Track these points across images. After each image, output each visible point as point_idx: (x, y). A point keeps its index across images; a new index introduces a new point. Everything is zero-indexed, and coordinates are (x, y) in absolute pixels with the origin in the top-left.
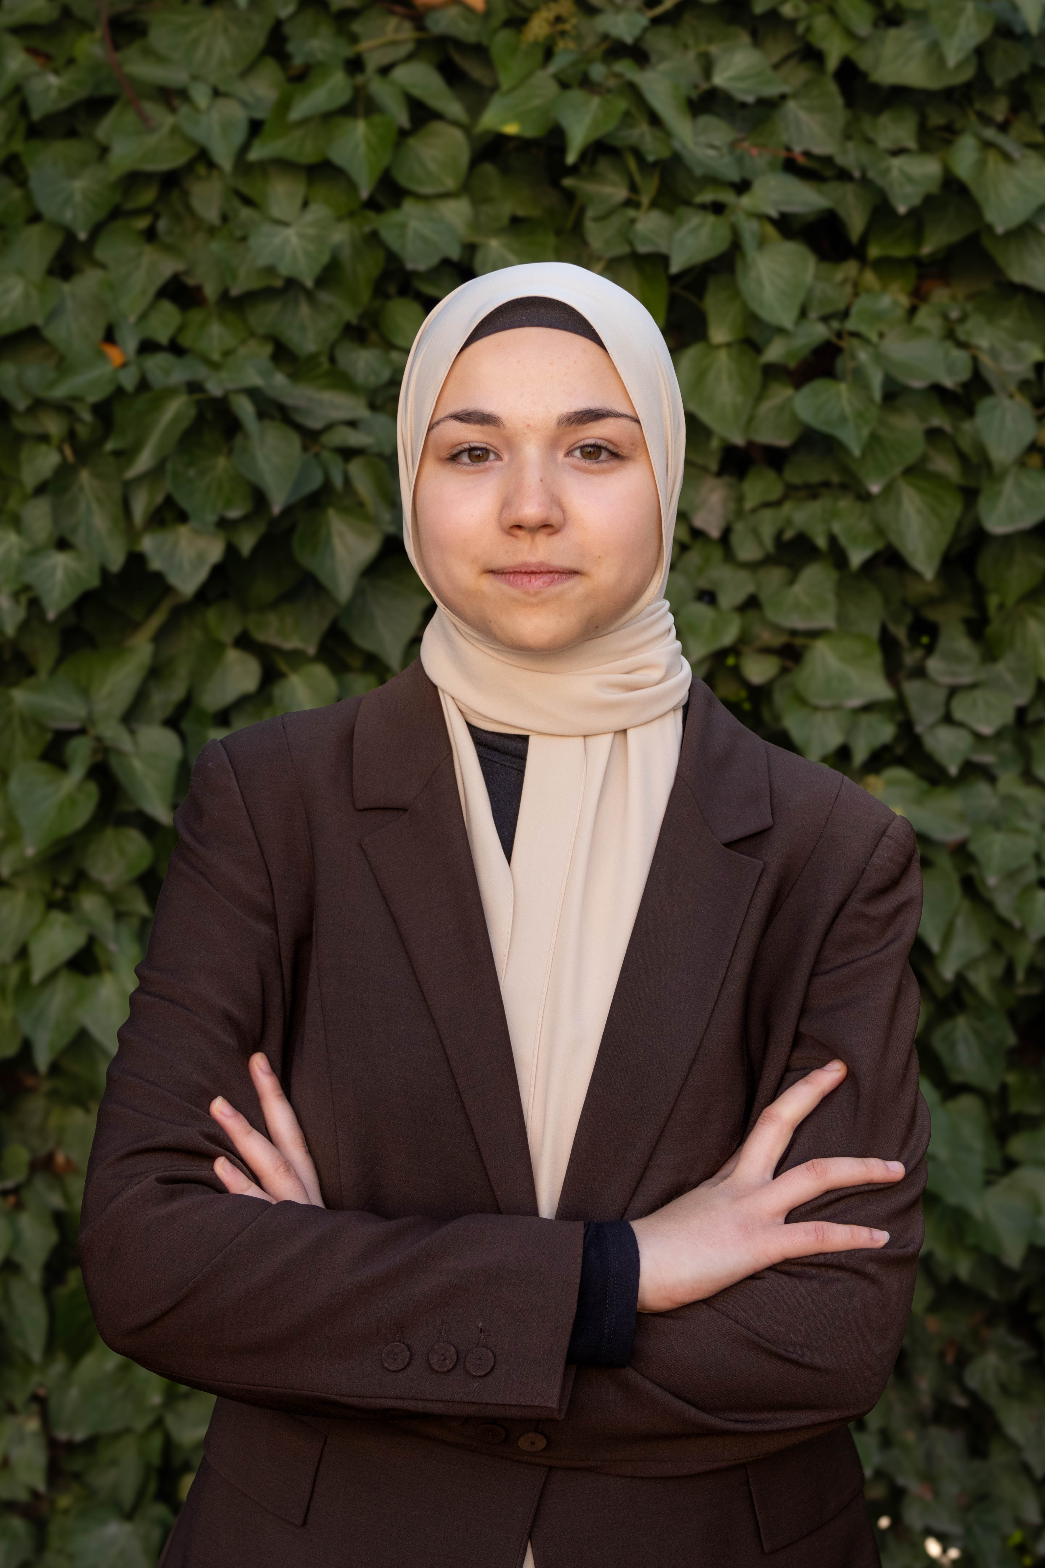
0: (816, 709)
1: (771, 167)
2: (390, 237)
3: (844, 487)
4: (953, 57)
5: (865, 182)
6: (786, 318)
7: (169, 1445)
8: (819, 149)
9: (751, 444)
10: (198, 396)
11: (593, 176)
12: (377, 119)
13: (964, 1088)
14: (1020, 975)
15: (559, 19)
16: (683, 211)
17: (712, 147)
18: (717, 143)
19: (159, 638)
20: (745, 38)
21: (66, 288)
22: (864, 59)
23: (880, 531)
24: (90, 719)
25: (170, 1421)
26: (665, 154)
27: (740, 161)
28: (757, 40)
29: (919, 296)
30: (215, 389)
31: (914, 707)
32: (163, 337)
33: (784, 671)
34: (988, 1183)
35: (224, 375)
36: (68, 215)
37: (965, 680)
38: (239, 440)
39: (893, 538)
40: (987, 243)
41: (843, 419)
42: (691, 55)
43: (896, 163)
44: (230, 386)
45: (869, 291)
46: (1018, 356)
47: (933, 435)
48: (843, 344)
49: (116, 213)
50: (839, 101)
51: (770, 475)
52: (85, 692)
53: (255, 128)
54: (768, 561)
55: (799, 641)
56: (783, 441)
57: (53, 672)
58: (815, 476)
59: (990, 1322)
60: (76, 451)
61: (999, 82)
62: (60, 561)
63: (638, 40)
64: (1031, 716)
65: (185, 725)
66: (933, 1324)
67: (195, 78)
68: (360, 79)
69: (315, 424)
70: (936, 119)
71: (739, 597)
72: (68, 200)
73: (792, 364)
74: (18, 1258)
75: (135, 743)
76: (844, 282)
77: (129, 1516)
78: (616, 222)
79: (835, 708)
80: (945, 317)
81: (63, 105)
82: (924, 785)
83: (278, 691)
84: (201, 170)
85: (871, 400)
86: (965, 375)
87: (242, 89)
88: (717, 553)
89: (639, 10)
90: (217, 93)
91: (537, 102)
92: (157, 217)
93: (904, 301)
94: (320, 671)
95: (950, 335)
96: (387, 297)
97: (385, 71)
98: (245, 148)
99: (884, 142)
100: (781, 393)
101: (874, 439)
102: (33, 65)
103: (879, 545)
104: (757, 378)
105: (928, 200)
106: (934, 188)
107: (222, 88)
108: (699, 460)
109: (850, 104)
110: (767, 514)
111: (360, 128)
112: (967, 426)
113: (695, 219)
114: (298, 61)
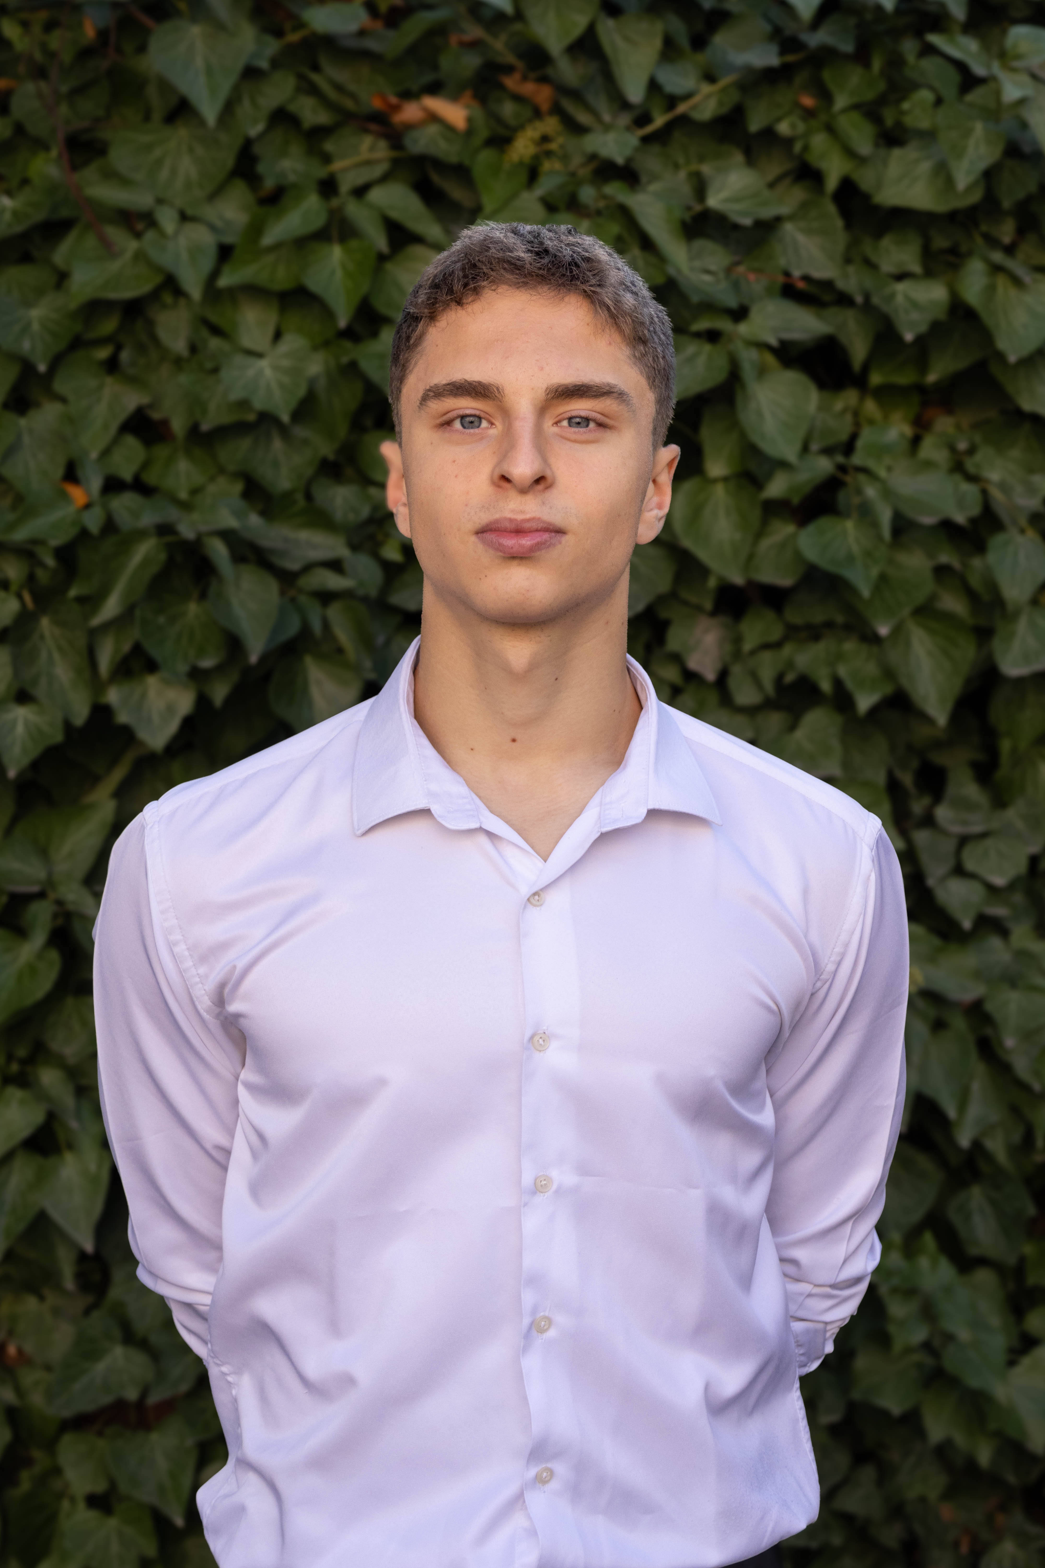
1: (769, 292)
2: (368, 369)
3: (848, 628)
4: (962, 181)
5: (868, 307)
6: (789, 452)
8: (819, 273)
9: (752, 584)
10: (170, 539)
12: (354, 244)
13: (982, 1261)
15: (545, 139)
17: (708, 272)
18: (713, 268)
19: (120, 793)
20: (739, 157)
21: (23, 422)
22: (866, 180)
23: (889, 674)
24: (50, 881)
26: (660, 280)
27: (736, 286)
28: (751, 160)
29: (921, 424)
30: (187, 531)
31: (925, 858)
32: (127, 474)
35: (195, 516)
36: (26, 346)
37: (977, 829)
38: (211, 584)
39: (905, 682)
40: (997, 371)
41: (850, 559)
42: (682, 175)
43: (901, 288)
44: (203, 528)
45: (871, 422)
46: (1030, 489)
47: (941, 572)
48: (848, 479)
49: (77, 344)
50: (839, 223)
51: (770, 615)
52: (44, 853)
53: (225, 253)
54: (768, 705)
56: (785, 581)
57: (9, 831)
58: (818, 616)
59: (1003, 1507)
60: (36, 598)
61: (1007, 204)
62: (21, 714)
63: (629, 160)
66: (947, 1512)
67: (160, 201)
68: (335, 202)
69: (294, 566)
70: (940, 242)
72: (26, 329)
73: (796, 500)
76: (845, 411)
80: (952, 449)
81: (19, 229)
82: (936, 941)
84: (168, 298)
85: (879, 538)
86: (975, 510)
87: (210, 212)
88: (712, 697)
89: (628, 129)
90: (184, 217)
92: (119, 348)
93: (908, 431)
95: (958, 467)
96: (363, 429)
97: (360, 192)
98: (214, 275)
99: (887, 266)
100: (783, 530)
101: (883, 579)
103: (888, 689)
104: (756, 514)
105: (936, 327)
106: (941, 314)
107: (189, 212)
108: (693, 599)
109: (849, 225)
110: (767, 657)
111: (336, 253)
112: (976, 562)
113: (691, 348)
114: (269, 182)
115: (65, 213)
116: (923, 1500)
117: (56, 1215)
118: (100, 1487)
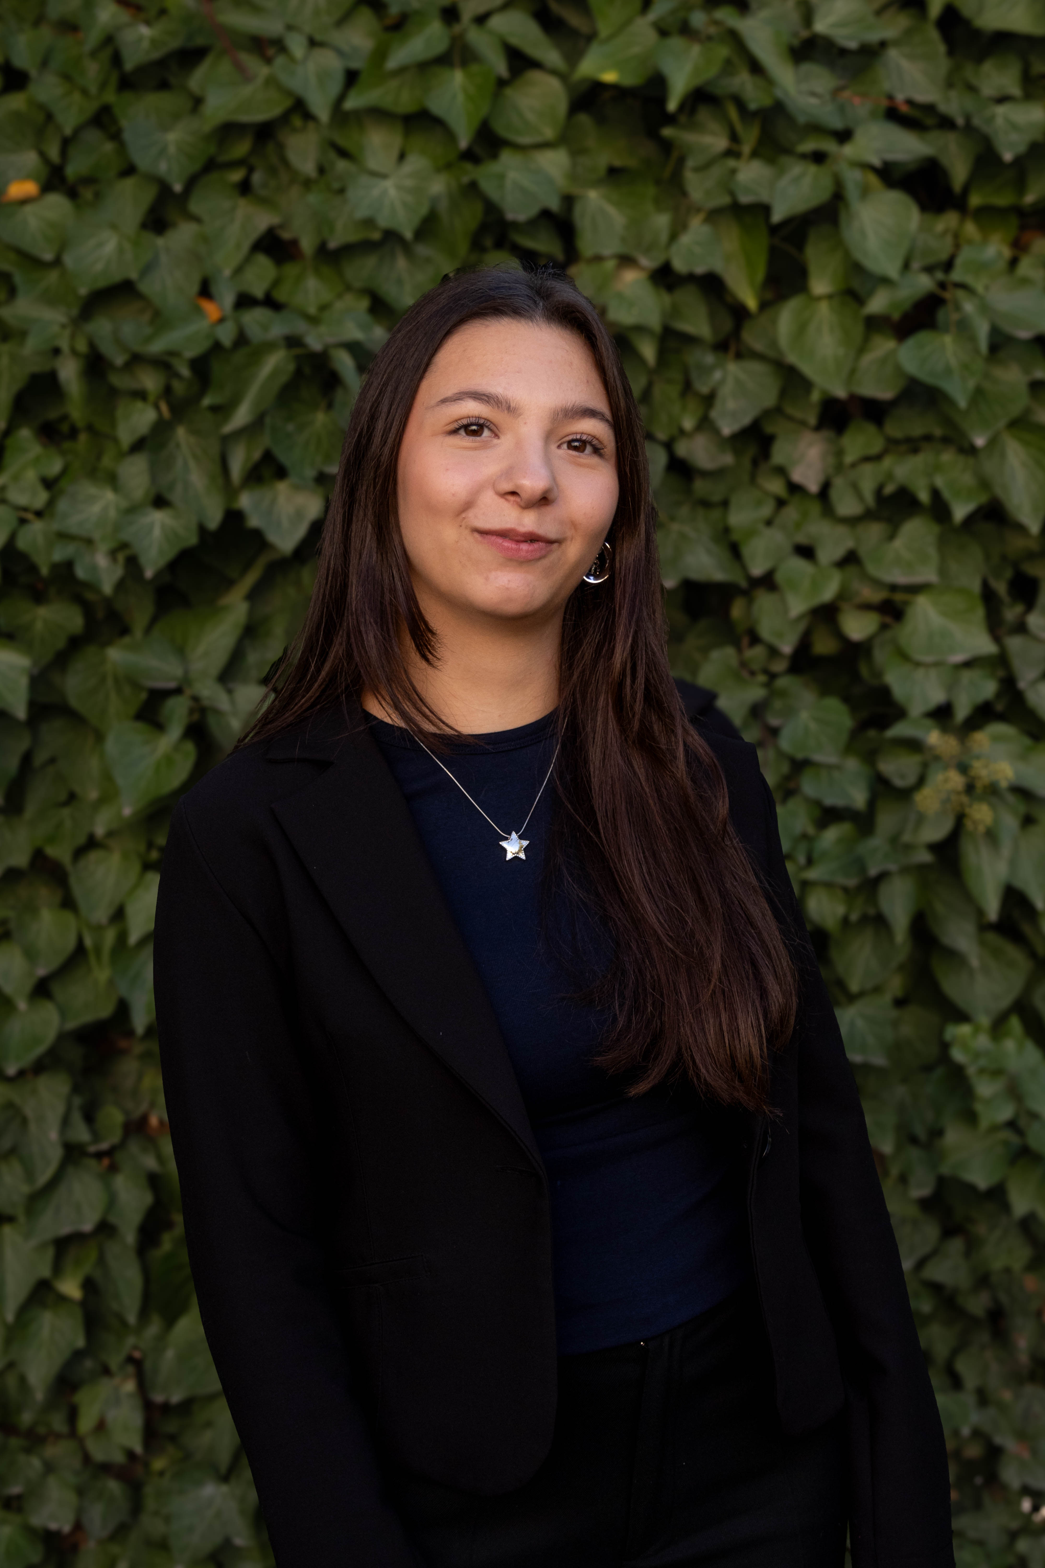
0: (918, 664)
1: (873, 115)
2: (488, 187)
3: (946, 440)
5: (969, 129)
6: (891, 268)
8: (923, 96)
9: (852, 397)
10: (298, 351)
11: (693, 126)
12: (474, 68)
16: (785, 160)
17: (813, 94)
18: (819, 89)
19: (253, 596)
21: (160, 242)
22: (967, 5)
23: (984, 484)
24: (187, 678)
26: (767, 102)
27: (842, 109)
29: (1019, 247)
30: (314, 342)
31: (1016, 663)
32: (259, 292)
33: (884, 627)
35: (323, 329)
36: (163, 167)
38: (339, 394)
39: (999, 492)
41: (948, 371)
43: (1001, 111)
44: (331, 340)
45: (970, 242)
47: (1036, 386)
48: (947, 295)
49: (211, 166)
50: (942, 48)
51: (871, 429)
52: (181, 651)
53: (351, 78)
54: (868, 516)
55: (899, 597)
56: (885, 394)
57: (148, 630)
58: (917, 429)
60: (173, 408)
62: (158, 518)
66: (1031, 1283)
67: (290, 28)
68: (457, 29)
70: (1039, 67)
71: (839, 553)
72: (163, 151)
73: (896, 316)
74: (113, 1219)
75: (233, 702)
76: (945, 232)
77: (225, 1478)
78: (716, 172)
79: (937, 664)
81: (156, 55)
82: (1027, 741)
84: (297, 122)
85: (977, 351)
87: (339, 38)
88: (815, 509)
90: (313, 43)
91: (636, 50)
92: (251, 170)
93: (1007, 252)
96: (483, 250)
97: (481, 20)
98: (341, 98)
99: (988, 90)
100: (884, 345)
101: (980, 392)
102: (124, 16)
103: (983, 498)
104: (858, 330)
105: (1034, 148)
106: (1039, 135)
107: (318, 37)
108: (798, 414)
109: (951, 52)
110: (868, 469)
111: (458, 78)
113: (797, 169)
114: (394, 10)
115: (199, 41)
116: (1008, 1270)
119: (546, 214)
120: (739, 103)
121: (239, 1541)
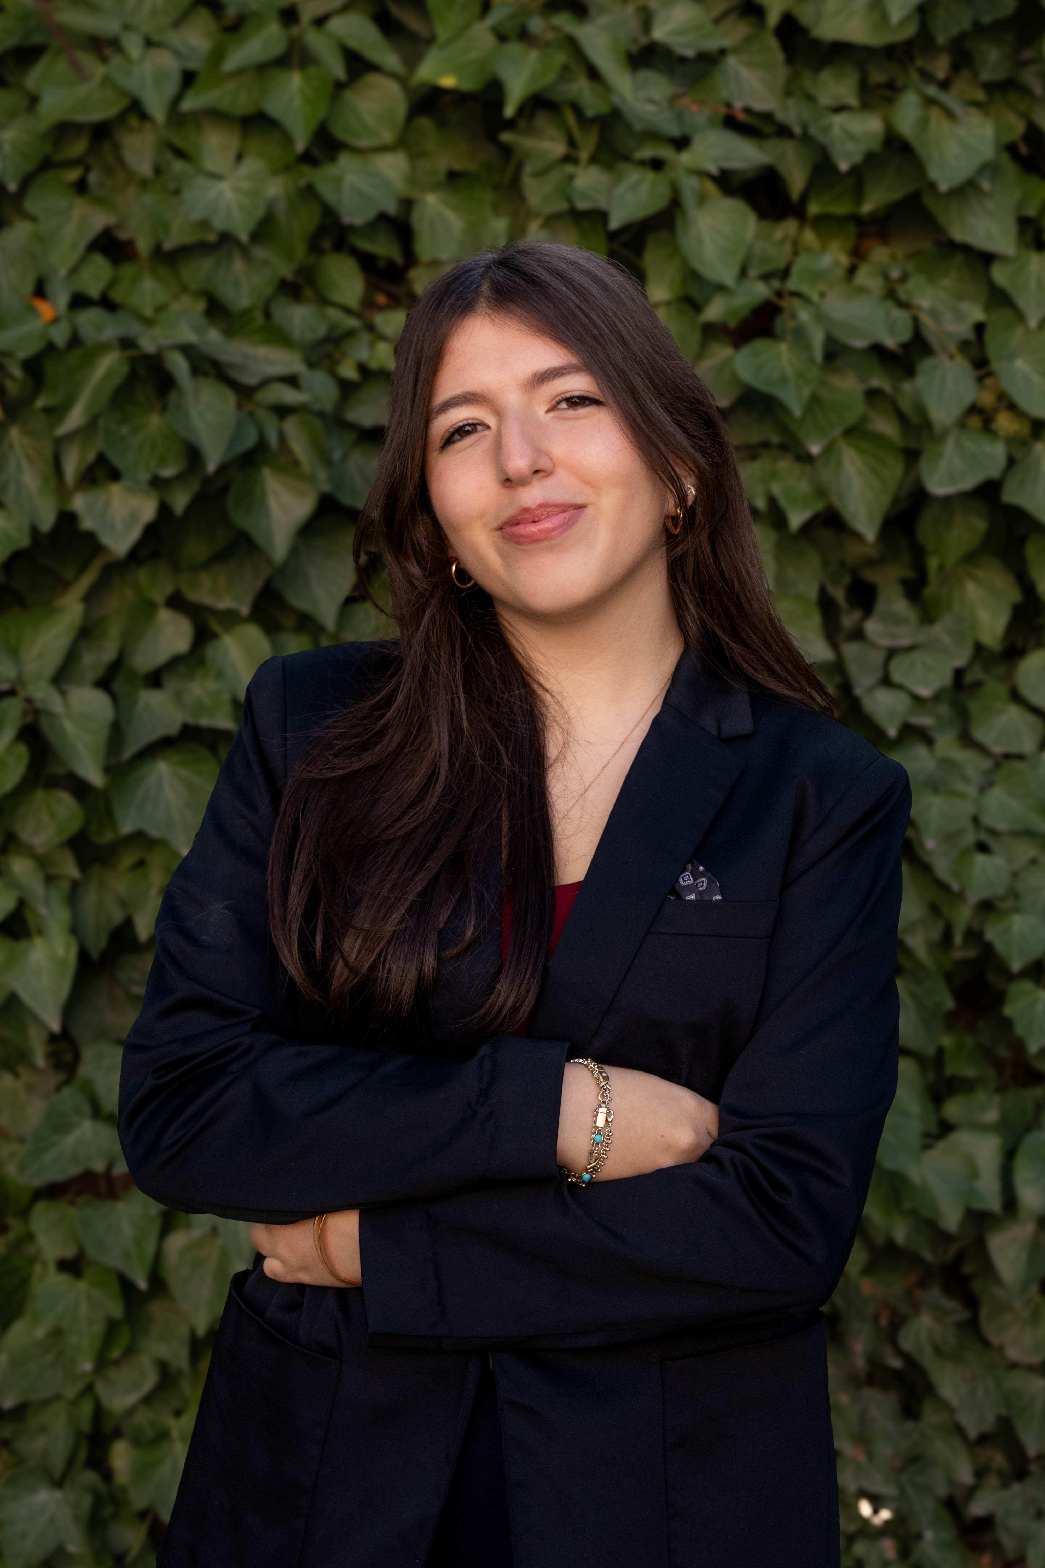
1: (711, 123)
2: (326, 191)
3: (783, 448)
4: (896, 14)
5: (806, 138)
6: (727, 275)
7: (99, 1411)
8: (760, 106)
10: (131, 353)
11: (531, 131)
12: (312, 71)
14: (958, 939)
16: (622, 166)
17: (651, 101)
18: (657, 97)
19: (89, 598)
22: (805, 15)
23: (820, 492)
24: (20, 680)
25: (100, 1388)
26: (604, 109)
27: (680, 117)
29: (858, 255)
30: (148, 344)
31: (853, 670)
32: (94, 292)
34: (927, 1147)
35: (157, 331)
37: (904, 642)
38: (173, 397)
39: (835, 499)
40: (928, 200)
41: (784, 379)
42: (630, 9)
43: (838, 120)
44: (164, 342)
45: (809, 250)
46: (960, 317)
47: (873, 395)
48: (784, 303)
49: (46, 165)
50: (780, 57)
52: (14, 652)
53: (188, 78)
58: (755, 436)
59: (923, 1284)
60: (6, 409)
61: (941, 39)
64: (969, 678)
65: (116, 686)
66: (868, 1286)
67: (127, 27)
68: (295, 31)
69: (251, 380)
70: (877, 77)
73: (733, 324)
75: (66, 704)
76: (783, 241)
77: (59, 1484)
78: (554, 177)
80: (886, 277)
83: (210, 651)
84: (133, 121)
85: (812, 360)
86: (905, 335)
87: (174, 38)
90: (149, 43)
91: (474, 54)
92: (87, 169)
93: (844, 260)
94: (253, 632)
95: (891, 295)
96: (321, 252)
97: (320, 22)
98: (178, 99)
99: (825, 99)
100: (722, 352)
101: (815, 400)
103: (820, 506)
104: (696, 337)
105: (870, 158)
106: (875, 145)
107: (155, 37)
109: (790, 59)
111: (295, 80)
112: (907, 387)
113: (634, 175)
114: (232, 11)
115: (37, 39)
117: (25, 997)
118: (69, 1252)
119: (383, 218)
120: (577, 109)
121: (73, 1548)
